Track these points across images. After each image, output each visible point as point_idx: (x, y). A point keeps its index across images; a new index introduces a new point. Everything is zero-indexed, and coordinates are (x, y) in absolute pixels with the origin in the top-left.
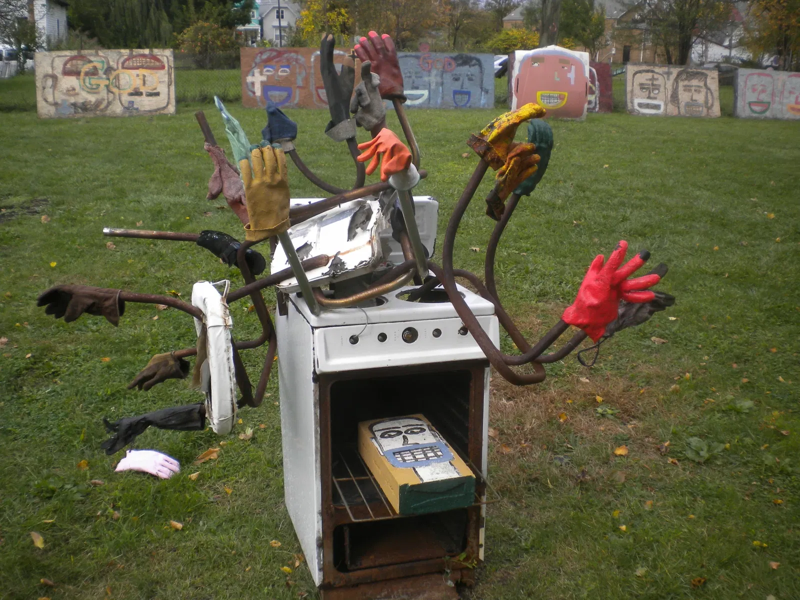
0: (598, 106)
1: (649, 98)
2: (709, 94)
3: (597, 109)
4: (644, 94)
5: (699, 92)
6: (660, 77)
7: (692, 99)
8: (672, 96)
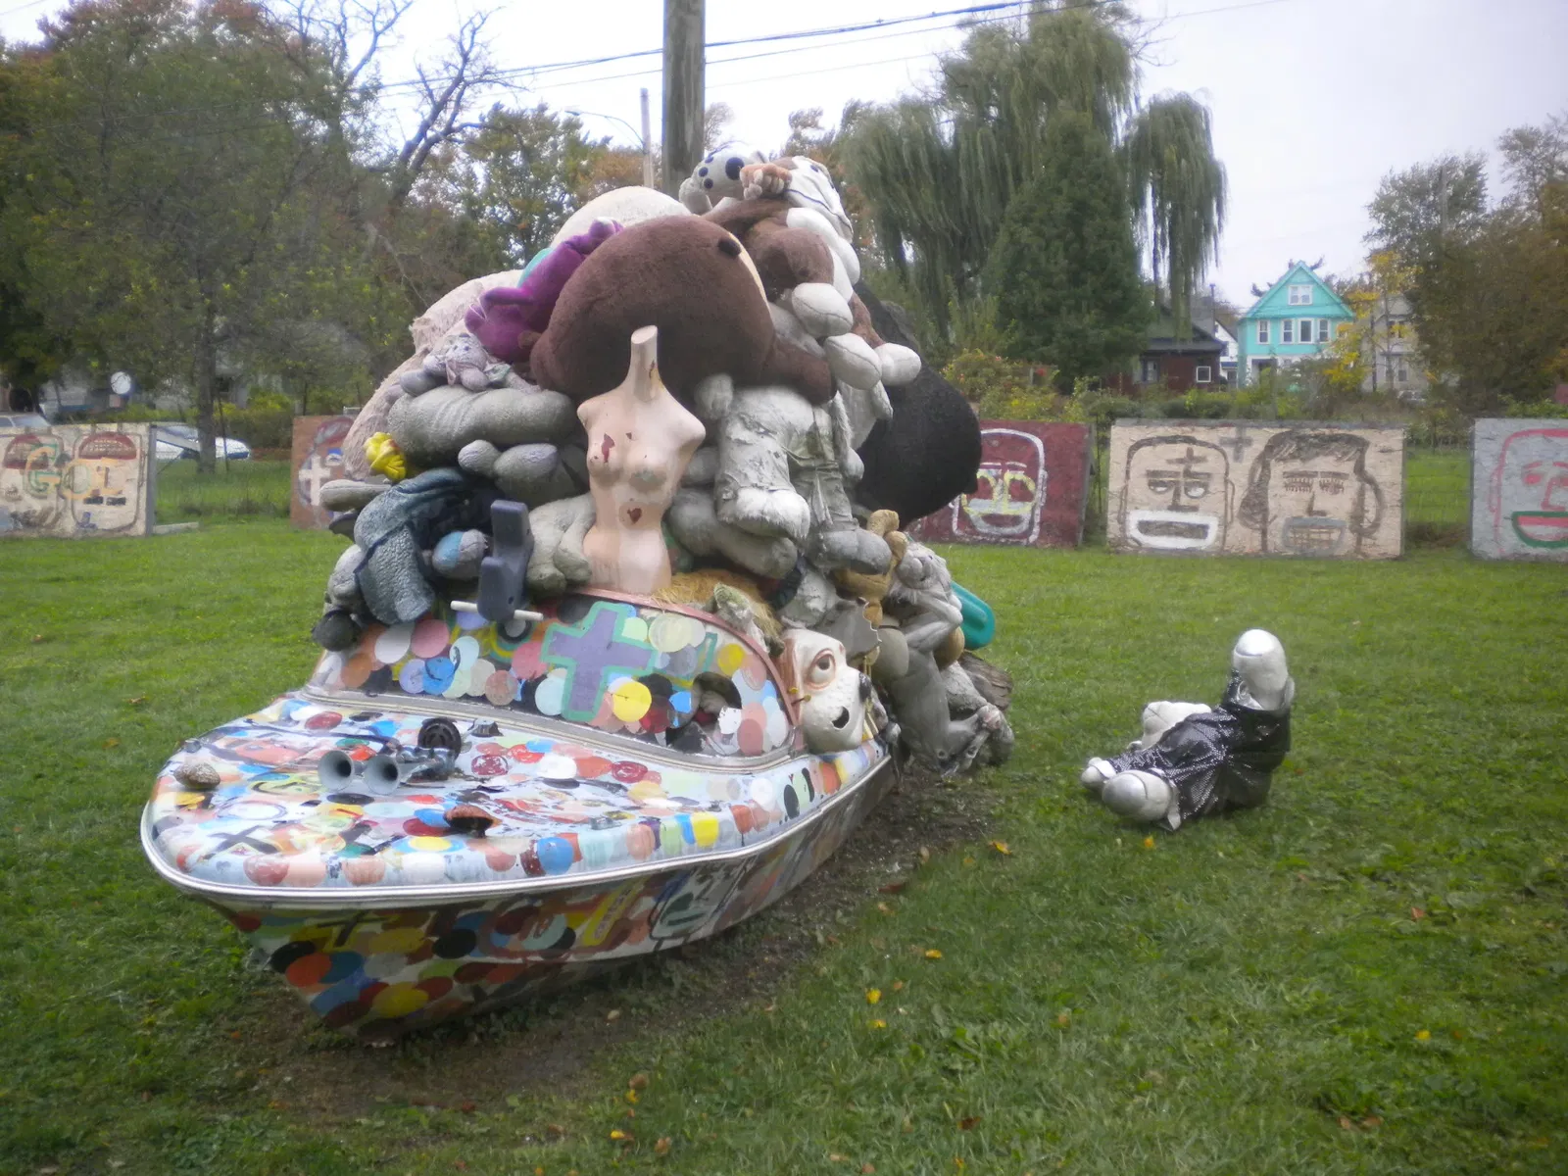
0: (1036, 530)
1: (1175, 507)
2: (1370, 496)
3: (1033, 538)
4: (1159, 498)
5: (1337, 489)
6: (1212, 455)
7: (1310, 511)
8: (1245, 503)
